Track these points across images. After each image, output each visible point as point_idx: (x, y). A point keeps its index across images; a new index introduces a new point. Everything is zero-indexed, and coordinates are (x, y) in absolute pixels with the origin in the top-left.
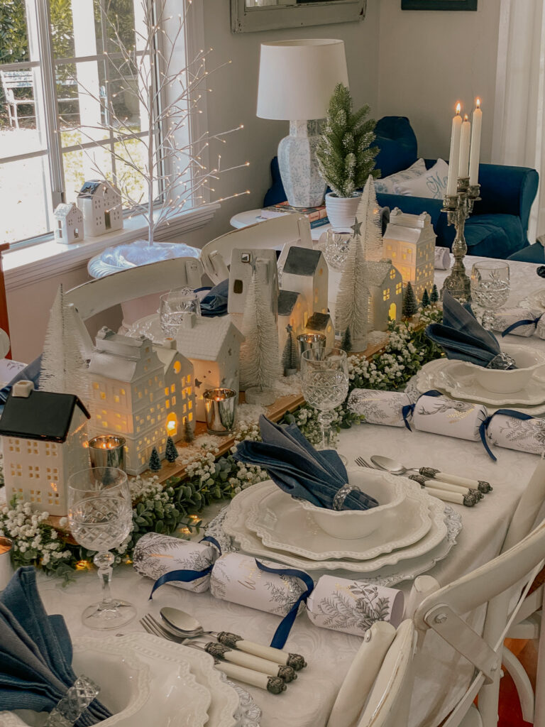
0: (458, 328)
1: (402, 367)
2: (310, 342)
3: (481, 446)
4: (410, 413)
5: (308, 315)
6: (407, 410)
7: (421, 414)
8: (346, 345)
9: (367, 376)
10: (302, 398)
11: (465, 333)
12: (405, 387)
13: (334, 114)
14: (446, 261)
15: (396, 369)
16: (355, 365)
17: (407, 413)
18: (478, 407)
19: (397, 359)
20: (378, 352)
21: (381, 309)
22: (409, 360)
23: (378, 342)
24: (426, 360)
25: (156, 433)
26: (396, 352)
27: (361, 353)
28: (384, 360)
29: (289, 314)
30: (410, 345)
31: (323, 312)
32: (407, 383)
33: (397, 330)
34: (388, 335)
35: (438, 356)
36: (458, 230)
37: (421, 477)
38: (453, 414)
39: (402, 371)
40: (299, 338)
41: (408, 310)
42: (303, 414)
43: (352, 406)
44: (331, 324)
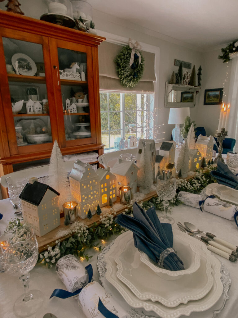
0: (223, 173)
1: (200, 185)
2: (166, 173)
3: (234, 223)
4: (202, 204)
5: (167, 164)
6: (201, 203)
7: (207, 205)
8: (180, 175)
9: (186, 187)
10: (157, 194)
11: (226, 175)
12: (201, 192)
13: (186, 123)
14: (215, 154)
15: (197, 185)
16: (182, 182)
17: (201, 204)
18: (234, 206)
19: (198, 182)
20: (191, 178)
21: (194, 164)
22: (203, 182)
23: (192, 175)
24: (209, 183)
25: (94, 202)
26: (198, 179)
27: (185, 178)
28: (193, 181)
29: (160, 163)
30: (203, 177)
31: (173, 163)
32: (202, 190)
33: (199, 172)
34: (195, 173)
35: (213, 182)
36: (220, 144)
37: (207, 238)
38: (221, 207)
39: (200, 186)
40: (162, 171)
41: (203, 165)
42: (159, 199)
43: (179, 198)
44: (175, 168)
